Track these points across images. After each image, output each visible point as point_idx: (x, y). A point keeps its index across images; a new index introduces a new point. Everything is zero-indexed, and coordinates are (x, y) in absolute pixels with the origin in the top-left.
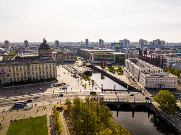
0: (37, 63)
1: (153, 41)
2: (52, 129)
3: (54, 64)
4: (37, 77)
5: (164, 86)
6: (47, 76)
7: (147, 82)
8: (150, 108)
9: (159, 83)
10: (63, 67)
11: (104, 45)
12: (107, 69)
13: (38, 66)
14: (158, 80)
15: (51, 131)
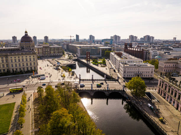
0: (16, 55)
1: (143, 37)
2: (17, 114)
3: (34, 56)
4: (17, 69)
5: (141, 76)
6: (28, 68)
7: (125, 72)
8: (123, 95)
9: (137, 73)
10: (48, 61)
11: (94, 41)
12: (92, 63)
13: (17, 58)
14: (136, 70)
15: (16, 116)
